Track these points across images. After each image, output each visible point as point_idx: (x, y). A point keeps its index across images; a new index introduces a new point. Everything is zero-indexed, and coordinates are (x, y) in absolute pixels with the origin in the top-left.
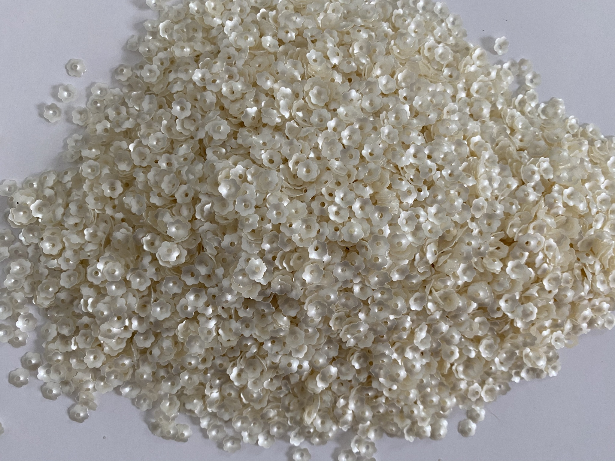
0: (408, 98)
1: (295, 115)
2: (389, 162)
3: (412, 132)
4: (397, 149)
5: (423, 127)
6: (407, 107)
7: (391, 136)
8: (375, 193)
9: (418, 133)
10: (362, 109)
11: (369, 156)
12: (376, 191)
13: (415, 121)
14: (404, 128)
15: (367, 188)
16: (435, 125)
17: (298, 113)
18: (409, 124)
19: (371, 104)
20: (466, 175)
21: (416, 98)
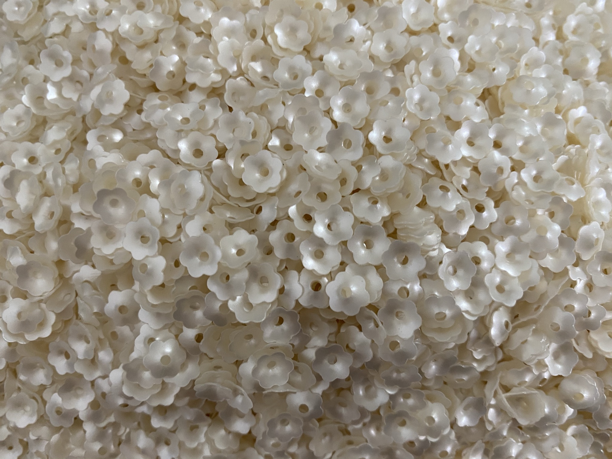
0: (456, 39)
1: (246, 67)
2: (421, 154)
3: (464, 98)
4: (438, 130)
5: (484, 90)
6: (455, 54)
7: (426, 105)
8: (393, 216)
9: (475, 100)
10: (372, 58)
11: (384, 144)
12: (395, 211)
13: (469, 78)
14: (449, 91)
15: (379, 205)
16: (505, 87)
17: (253, 64)
18: (459, 83)
19: (389, 47)
20: (567, 179)
21: (471, 38)
